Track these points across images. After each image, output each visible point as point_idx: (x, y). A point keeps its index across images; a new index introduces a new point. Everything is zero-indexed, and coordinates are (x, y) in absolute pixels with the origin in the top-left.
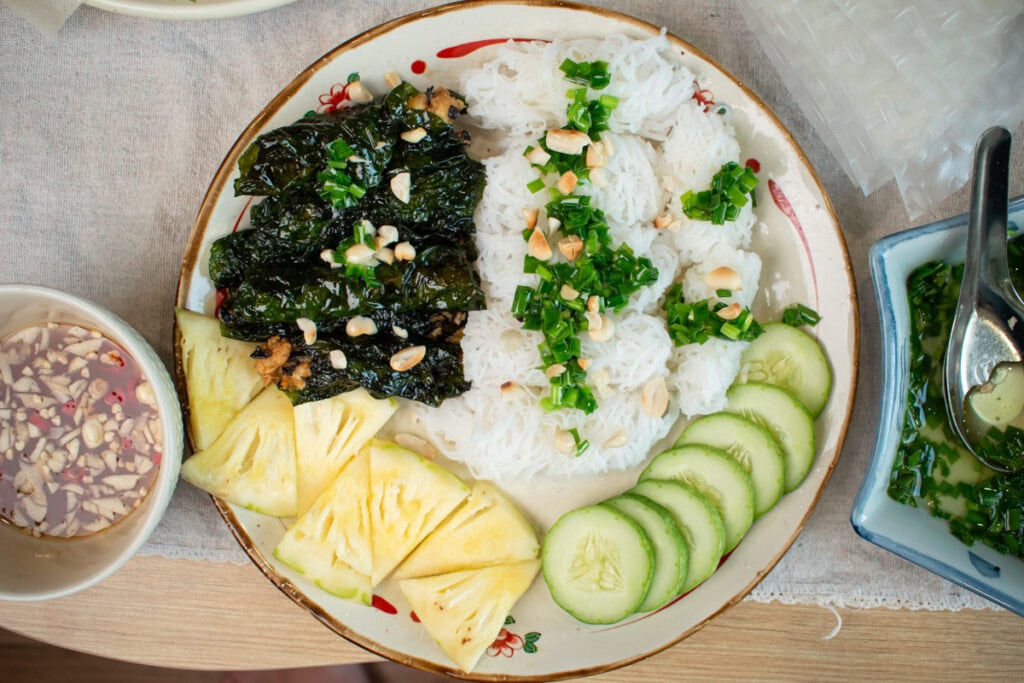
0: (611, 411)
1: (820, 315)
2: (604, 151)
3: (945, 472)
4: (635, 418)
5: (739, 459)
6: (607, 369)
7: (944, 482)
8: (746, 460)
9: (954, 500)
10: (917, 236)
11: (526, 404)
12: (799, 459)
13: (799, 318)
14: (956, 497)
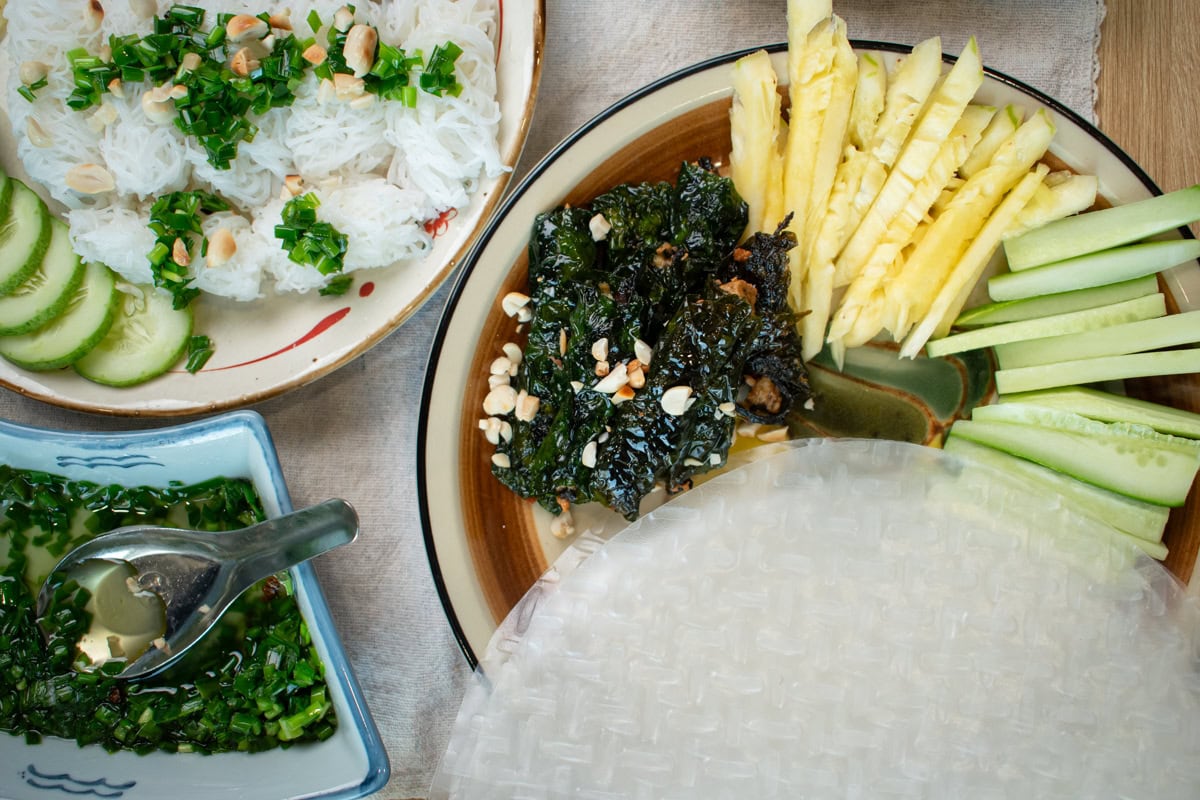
0: (75, 130)
1: (198, 374)
2: (354, 96)
3: (39, 542)
4: (69, 159)
5: (29, 283)
6: (118, 121)
7: (26, 539)
8: (26, 290)
9: (7, 552)
10: (268, 464)
11: (81, 33)
12: (28, 350)
13: (196, 351)
14: (11, 555)
